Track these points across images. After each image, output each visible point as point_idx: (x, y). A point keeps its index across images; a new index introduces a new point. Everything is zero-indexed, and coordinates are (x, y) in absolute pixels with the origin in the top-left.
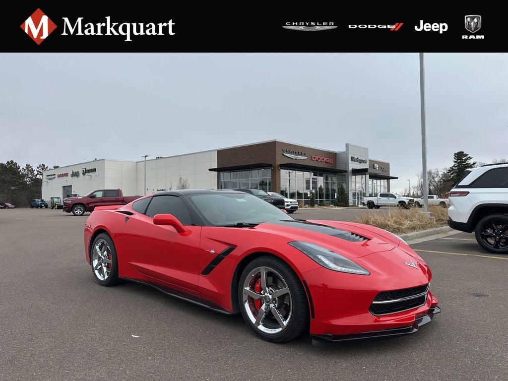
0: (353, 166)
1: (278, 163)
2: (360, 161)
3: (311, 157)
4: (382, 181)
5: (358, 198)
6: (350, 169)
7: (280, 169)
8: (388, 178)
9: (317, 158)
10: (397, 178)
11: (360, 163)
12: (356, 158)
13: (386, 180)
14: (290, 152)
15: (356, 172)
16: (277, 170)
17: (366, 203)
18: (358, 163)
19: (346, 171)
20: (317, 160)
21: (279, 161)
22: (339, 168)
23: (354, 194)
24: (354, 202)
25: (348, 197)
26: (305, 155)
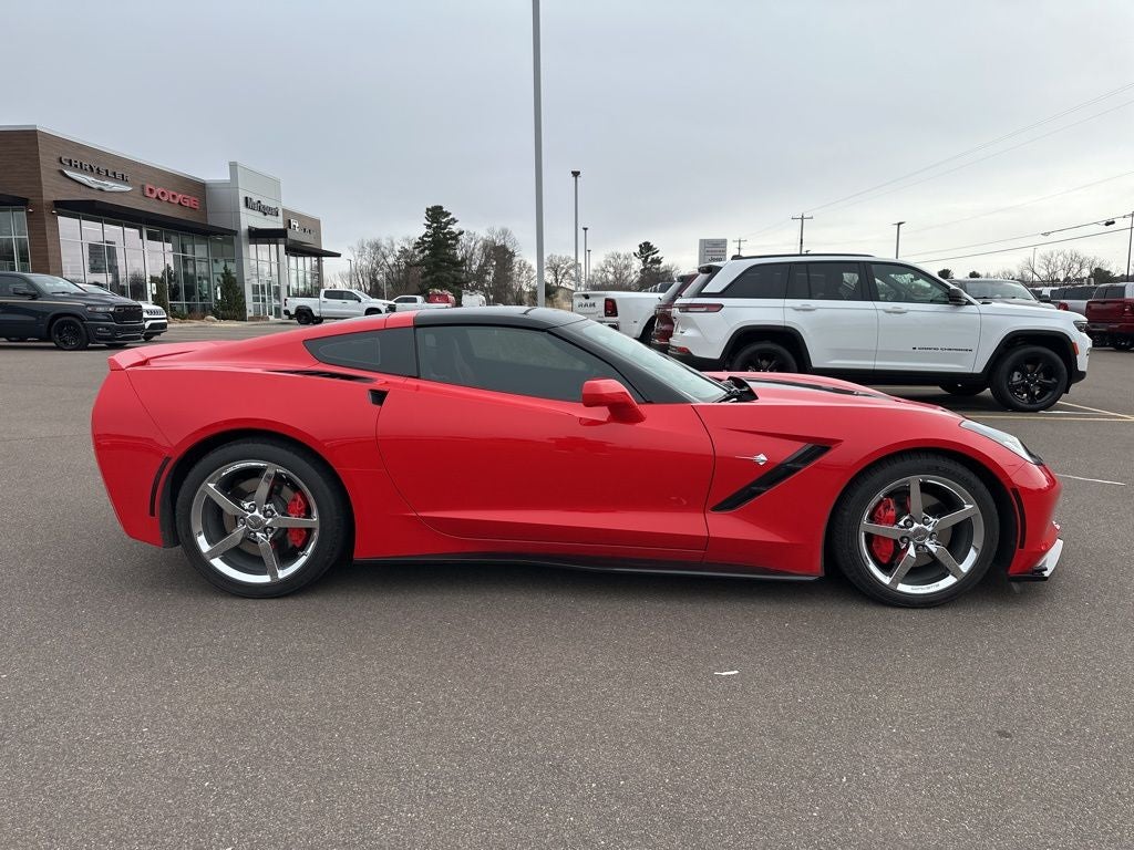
0: (249, 220)
1: (50, 195)
2: (265, 211)
3: (143, 187)
4: (308, 259)
5: (264, 300)
6: (244, 227)
7: (54, 217)
8: (320, 254)
9: (159, 190)
10: (339, 255)
11: (265, 214)
12: (255, 201)
13: (314, 259)
14: (80, 168)
15: (258, 236)
16: (47, 218)
17: (293, 312)
18: (261, 214)
19: (235, 233)
20: (158, 198)
21: (52, 190)
22: (213, 221)
23: (255, 289)
24: (257, 309)
25: (243, 296)
26: (123, 180)
